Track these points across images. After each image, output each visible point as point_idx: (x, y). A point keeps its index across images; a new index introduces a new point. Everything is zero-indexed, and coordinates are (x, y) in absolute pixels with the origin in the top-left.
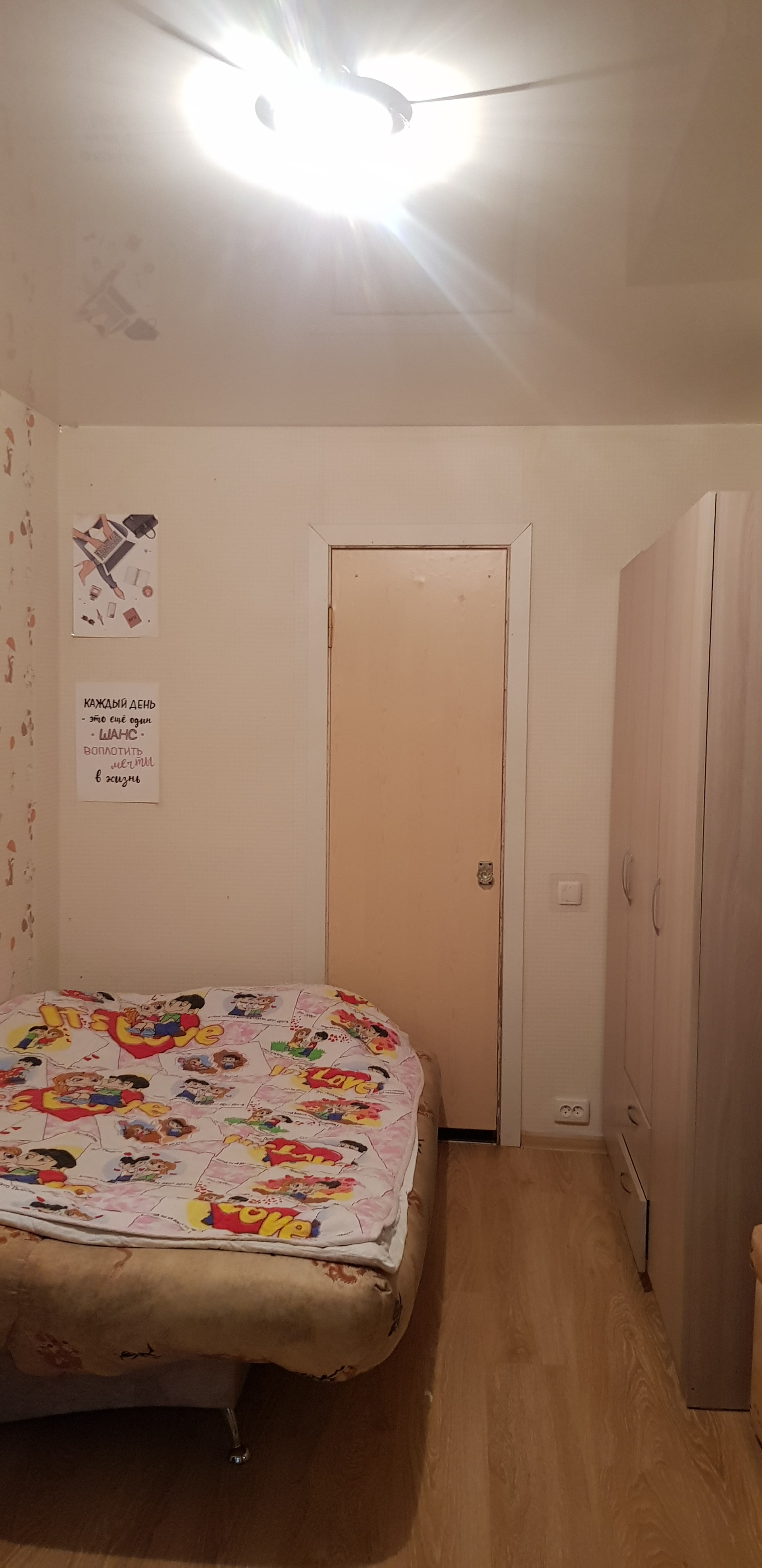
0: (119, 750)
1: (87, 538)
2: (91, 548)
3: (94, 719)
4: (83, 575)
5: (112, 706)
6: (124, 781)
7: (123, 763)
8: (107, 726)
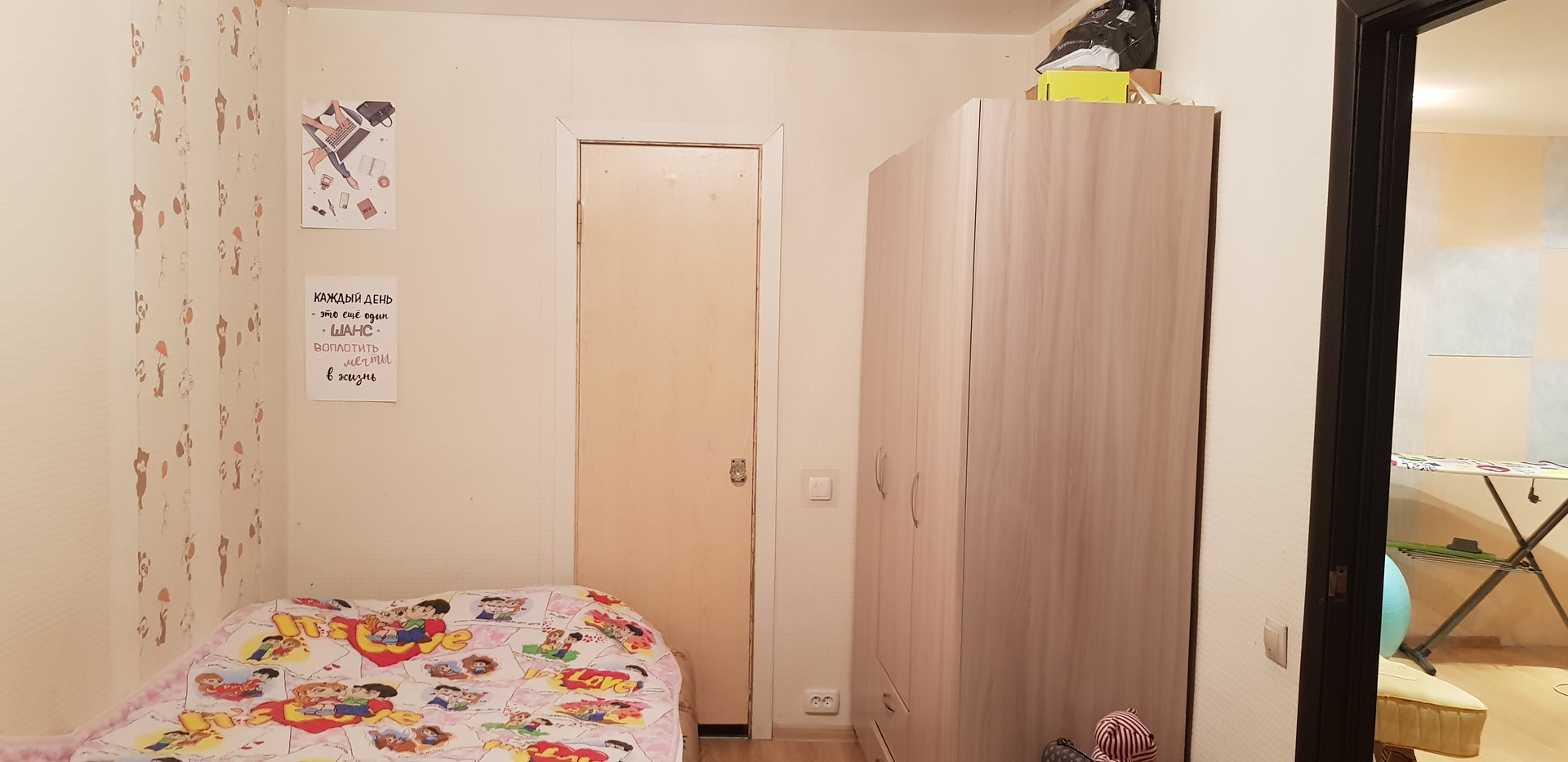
0: (352, 347)
1: (317, 125)
2: (322, 136)
3: (324, 314)
4: (313, 163)
5: (344, 300)
6: (358, 379)
7: (357, 361)
8: (339, 322)
